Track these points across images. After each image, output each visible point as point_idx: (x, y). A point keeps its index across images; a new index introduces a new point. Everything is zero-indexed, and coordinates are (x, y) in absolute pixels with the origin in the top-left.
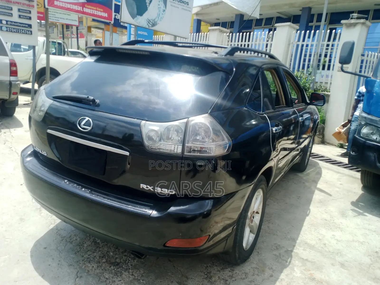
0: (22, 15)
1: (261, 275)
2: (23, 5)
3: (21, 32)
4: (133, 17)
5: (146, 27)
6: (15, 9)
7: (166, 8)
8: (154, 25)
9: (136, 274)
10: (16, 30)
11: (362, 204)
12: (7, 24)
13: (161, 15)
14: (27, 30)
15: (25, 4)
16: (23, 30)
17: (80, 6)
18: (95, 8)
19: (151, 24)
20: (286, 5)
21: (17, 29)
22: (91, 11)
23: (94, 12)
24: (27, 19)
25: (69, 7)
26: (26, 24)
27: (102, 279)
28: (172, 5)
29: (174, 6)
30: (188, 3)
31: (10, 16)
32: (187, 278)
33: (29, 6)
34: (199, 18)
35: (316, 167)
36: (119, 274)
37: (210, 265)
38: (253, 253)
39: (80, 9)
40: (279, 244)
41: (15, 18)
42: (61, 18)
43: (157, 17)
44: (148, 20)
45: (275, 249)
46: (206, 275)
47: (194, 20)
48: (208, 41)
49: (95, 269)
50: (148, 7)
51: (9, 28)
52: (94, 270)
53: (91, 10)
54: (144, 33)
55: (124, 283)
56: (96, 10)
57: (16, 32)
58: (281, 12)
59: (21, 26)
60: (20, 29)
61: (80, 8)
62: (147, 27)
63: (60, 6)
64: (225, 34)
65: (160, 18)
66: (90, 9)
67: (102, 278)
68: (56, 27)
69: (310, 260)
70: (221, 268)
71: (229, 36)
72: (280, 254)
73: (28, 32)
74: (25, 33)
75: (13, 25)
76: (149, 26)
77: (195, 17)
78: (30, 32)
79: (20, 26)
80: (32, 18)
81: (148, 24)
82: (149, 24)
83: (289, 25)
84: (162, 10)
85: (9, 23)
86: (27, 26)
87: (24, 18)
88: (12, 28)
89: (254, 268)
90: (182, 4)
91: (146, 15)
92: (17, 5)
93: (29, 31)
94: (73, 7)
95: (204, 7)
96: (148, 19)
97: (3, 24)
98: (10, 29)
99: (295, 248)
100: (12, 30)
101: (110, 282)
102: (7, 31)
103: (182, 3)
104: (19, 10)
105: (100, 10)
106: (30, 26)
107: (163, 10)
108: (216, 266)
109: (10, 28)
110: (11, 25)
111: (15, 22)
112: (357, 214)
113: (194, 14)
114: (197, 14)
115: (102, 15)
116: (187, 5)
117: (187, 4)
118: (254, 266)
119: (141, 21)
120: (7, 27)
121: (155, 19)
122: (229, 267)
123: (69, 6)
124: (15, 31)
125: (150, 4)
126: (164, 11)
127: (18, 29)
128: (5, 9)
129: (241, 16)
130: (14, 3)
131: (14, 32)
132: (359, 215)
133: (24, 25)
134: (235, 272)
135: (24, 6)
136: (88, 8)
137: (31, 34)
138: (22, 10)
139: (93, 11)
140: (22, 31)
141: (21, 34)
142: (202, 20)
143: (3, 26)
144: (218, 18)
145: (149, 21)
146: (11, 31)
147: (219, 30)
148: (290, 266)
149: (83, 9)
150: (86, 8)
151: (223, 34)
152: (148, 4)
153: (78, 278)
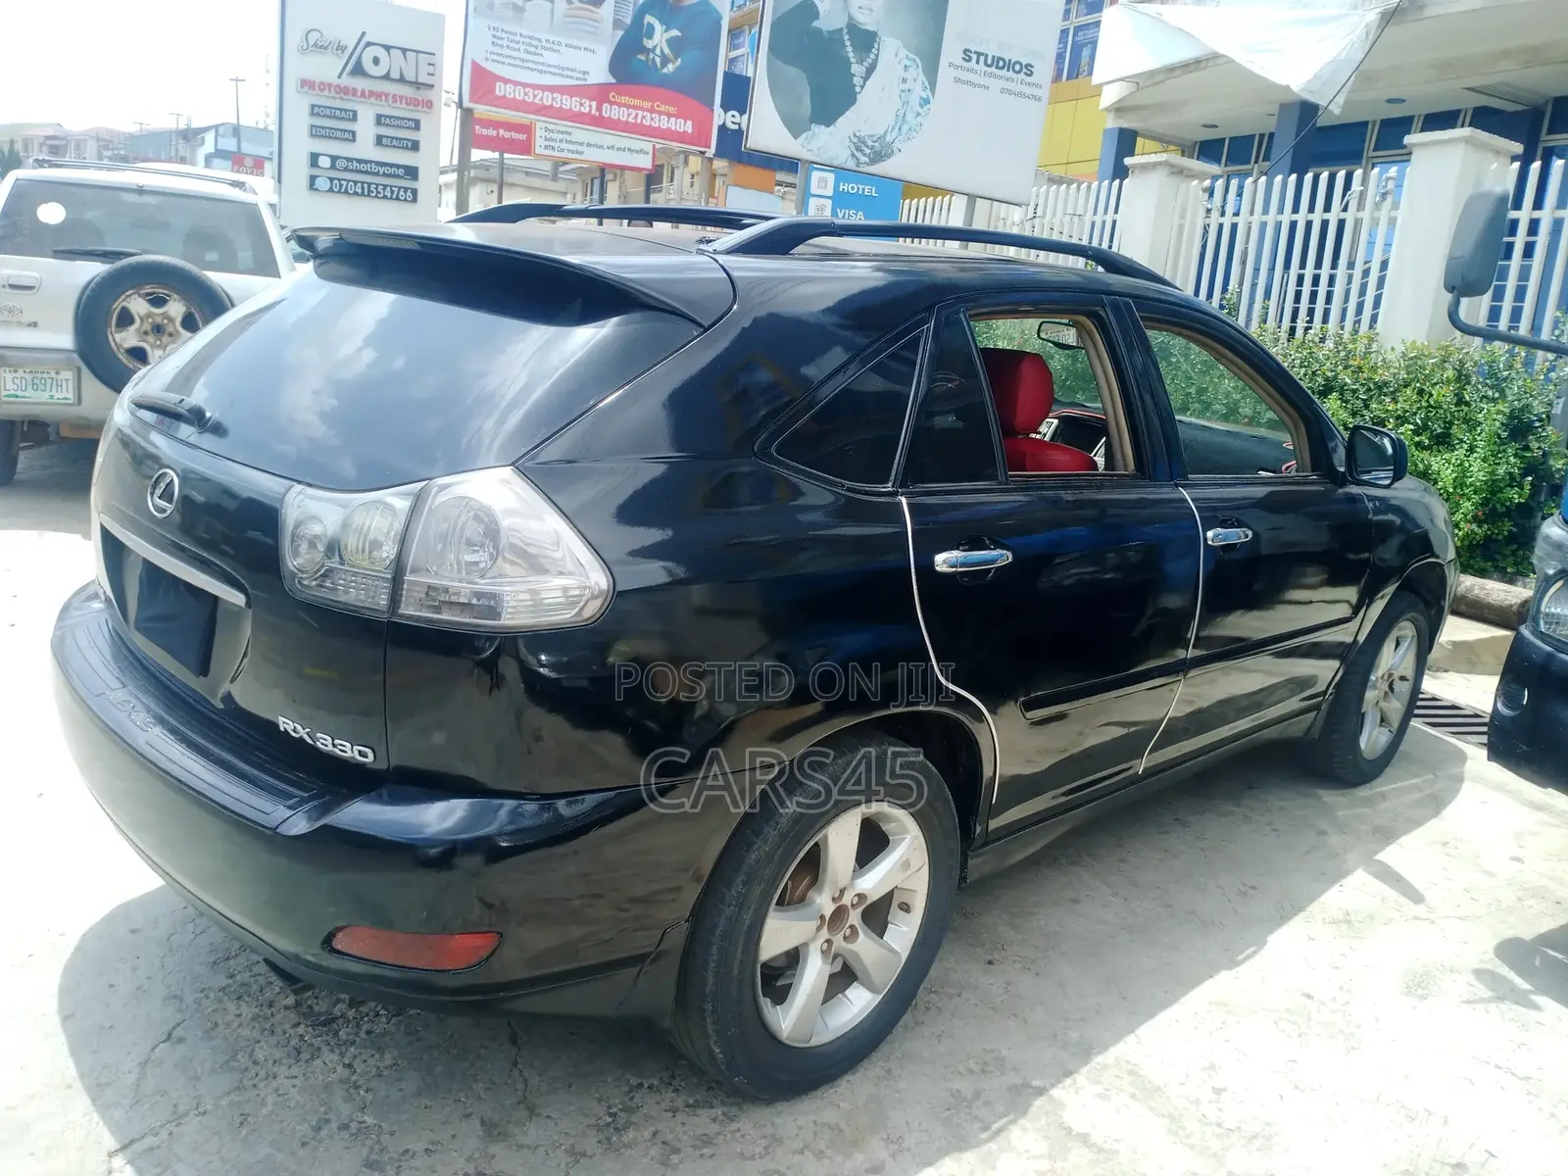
0: (387, 137)
1: (831, 1158)
2: (395, 101)
3: (380, 193)
4: (796, 128)
5: (844, 166)
6: (366, 114)
7: (933, 91)
8: (877, 157)
9: (363, 1066)
10: (363, 188)
11: (1560, 956)
12: (333, 167)
13: (910, 117)
14: (400, 188)
15: (401, 97)
16: (385, 186)
17: (591, 100)
18: (647, 104)
19: (865, 155)
20: (1505, 54)
21: (366, 186)
22: (629, 115)
23: (643, 117)
24: (402, 148)
25: (547, 102)
26: (398, 166)
27: (242, 1060)
28: (957, 80)
29: (969, 83)
30: (1028, 66)
31: (346, 139)
32: (532, 1112)
33: (416, 102)
34: (1125, 125)
35: (1439, 774)
36: (305, 1056)
37: (655, 1082)
38: (867, 1069)
39: (590, 106)
40: (1005, 1052)
41: (365, 148)
42: (589, 145)
43: (893, 129)
44: (855, 140)
45: (971, 1072)
46: (611, 1115)
47: (1106, 132)
48: (1116, 212)
49: (240, 1025)
50: (857, 89)
51: (339, 180)
52: (236, 1024)
53: (633, 112)
54: (863, 189)
55: (300, 1088)
56: (652, 111)
57: (363, 194)
58: (1482, 86)
59: (381, 173)
60: (377, 185)
61: (588, 106)
62: (851, 164)
63: (514, 100)
64: (1196, 182)
65: (905, 128)
66: (629, 107)
67: (243, 1057)
68: (614, 180)
69: (1097, 1138)
70: (691, 1101)
71: (1211, 192)
72: (977, 1094)
73: (402, 193)
74: (391, 198)
75: (352, 171)
76: (858, 159)
77: (1112, 123)
78: (409, 193)
79: (377, 174)
80: (422, 146)
81: (856, 153)
82: (858, 154)
83: (1468, 141)
84: (914, 100)
85: (340, 164)
86: (401, 172)
87: (395, 147)
88: (349, 181)
89: (826, 1127)
90: (1004, 72)
91: (848, 123)
92: (372, 104)
93: (406, 190)
94: (564, 102)
95: (1142, 81)
96: (855, 135)
97: (319, 167)
98: (341, 185)
99: (1068, 1081)
100: (398, 194)
101: (257, 1075)
102: (331, 190)
103: (1002, 68)
104: (379, 120)
105: (663, 108)
106: (412, 172)
107: (924, 99)
108: (676, 1090)
109: (342, 182)
110: (346, 169)
111: (360, 161)
112: (1486, 993)
113: (1108, 109)
114: (1119, 109)
115: (673, 128)
116: (1025, 74)
117: (1024, 70)
118: (829, 1116)
119: (829, 143)
120: (332, 180)
121: (885, 134)
122: (723, 1103)
123: (547, 99)
124: (360, 191)
125: (866, 79)
126: (927, 101)
127: (369, 184)
128: (335, 118)
129: (1307, 110)
130: (363, 94)
131: (356, 193)
132: (1500, 999)
133: (393, 170)
134: (734, 1126)
135: (397, 104)
136: (619, 105)
137: (415, 200)
138: (391, 117)
139: (637, 114)
140: (384, 190)
141: (377, 201)
142: (1140, 132)
143: (318, 174)
144: (1209, 123)
145: (859, 144)
146: (343, 190)
147: (1166, 169)
148: (993, 1146)
149: (599, 108)
150: (612, 103)
151: (1184, 185)
152: (857, 81)
153: (168, 1044)
